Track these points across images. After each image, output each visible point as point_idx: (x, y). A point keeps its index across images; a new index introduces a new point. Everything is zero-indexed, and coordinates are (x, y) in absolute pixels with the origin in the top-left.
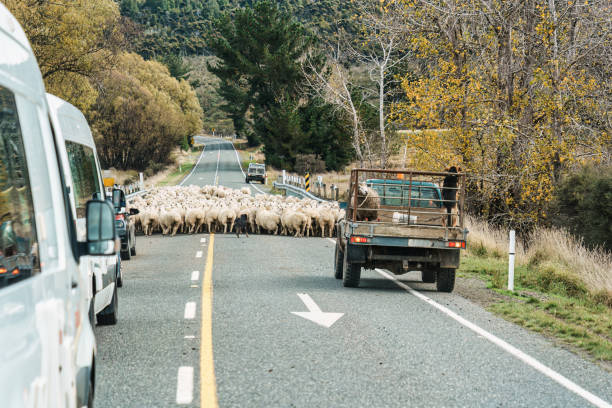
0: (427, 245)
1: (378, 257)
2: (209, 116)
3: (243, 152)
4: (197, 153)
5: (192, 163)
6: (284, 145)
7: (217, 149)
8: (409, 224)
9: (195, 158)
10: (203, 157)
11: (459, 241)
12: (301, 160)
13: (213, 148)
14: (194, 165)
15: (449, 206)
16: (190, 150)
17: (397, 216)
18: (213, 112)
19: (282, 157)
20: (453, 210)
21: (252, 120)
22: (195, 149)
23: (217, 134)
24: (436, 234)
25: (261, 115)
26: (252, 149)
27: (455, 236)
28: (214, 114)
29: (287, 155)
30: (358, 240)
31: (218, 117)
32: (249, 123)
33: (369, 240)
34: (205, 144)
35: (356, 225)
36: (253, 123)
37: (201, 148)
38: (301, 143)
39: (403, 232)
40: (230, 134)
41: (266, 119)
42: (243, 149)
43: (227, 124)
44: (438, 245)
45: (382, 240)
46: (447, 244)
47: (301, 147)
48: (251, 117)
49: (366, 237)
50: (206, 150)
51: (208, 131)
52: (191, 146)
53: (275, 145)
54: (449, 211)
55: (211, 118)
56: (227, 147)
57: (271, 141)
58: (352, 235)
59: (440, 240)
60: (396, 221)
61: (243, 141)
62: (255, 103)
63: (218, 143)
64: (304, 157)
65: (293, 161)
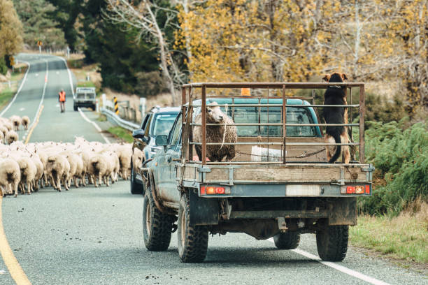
0: (314, 191)
1: (240, 215)
2: (32, 25)
3: (78, 71)
4: (18, 77)
5: (13, 90)
6: (123, 62)
7: (45, 69)
8: (285, 163)
9: (15, 83)
10: (27, 81)
11: (360, 184)
12: (144, 80)
13: (40, 68)
14: (15, 94)
15: (336, 133)
16: (9, 73)
17: (257, 151)
18: (37, 20)
19: (122, 76)
20: (342, 138)
21: (83, 33)
22: (16, 72)
23: (45, 48)
24: (326, 176)
25: (92, 26)
26: (91, 67)
27: (355, 176)
28: (40, 22)
29: (128, 73)
30: (211, 190)
31: (44, 26)
32: (81, 36)
33: (228, 191)
34: (29, 64)
35: (207, 168)
36: (84, 36)
37: (24, 70)
38: (143, 58)
39: (278, 175)
40: (62, 48)
41: (100, 31)
42: (79, 67)
43: (56, 34)
44: (331, 192)
45: (247, 188)
46: (344, 190)
47: (143, 63)
48: (81, 29)
49: (224, 186)
50: (30, 71)
51: (34, 46)
52: (10, 67)
53: (112, 62)
54: (338, 140)
55: (35, 28)
56: (58, 66)
57: (107, 58)
58: (202, 184)
59: (333, 183)
60: (257, 159)
61: (80, 56)
62: (85, 12)
63: (46, 61)
64: (146, 75)
65: (134, 81)
